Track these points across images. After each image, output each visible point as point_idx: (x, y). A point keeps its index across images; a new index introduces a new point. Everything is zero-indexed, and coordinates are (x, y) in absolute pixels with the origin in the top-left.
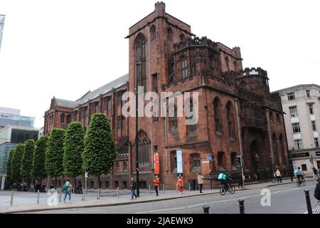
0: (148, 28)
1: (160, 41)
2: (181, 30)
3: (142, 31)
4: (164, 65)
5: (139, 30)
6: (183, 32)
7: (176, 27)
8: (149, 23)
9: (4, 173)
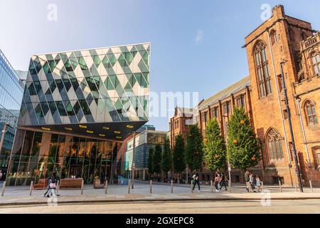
0: (267, 34)
1: (283, 43)
2: (302, 28)
3: (259, 38)
4: (291, 64)
5: (258, 37)
6: (303, 30)
7: (297, 26)
8: (267, 29)
9: (144, 167)
